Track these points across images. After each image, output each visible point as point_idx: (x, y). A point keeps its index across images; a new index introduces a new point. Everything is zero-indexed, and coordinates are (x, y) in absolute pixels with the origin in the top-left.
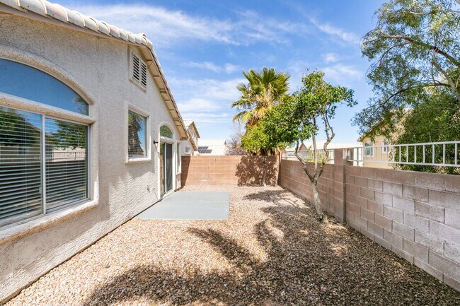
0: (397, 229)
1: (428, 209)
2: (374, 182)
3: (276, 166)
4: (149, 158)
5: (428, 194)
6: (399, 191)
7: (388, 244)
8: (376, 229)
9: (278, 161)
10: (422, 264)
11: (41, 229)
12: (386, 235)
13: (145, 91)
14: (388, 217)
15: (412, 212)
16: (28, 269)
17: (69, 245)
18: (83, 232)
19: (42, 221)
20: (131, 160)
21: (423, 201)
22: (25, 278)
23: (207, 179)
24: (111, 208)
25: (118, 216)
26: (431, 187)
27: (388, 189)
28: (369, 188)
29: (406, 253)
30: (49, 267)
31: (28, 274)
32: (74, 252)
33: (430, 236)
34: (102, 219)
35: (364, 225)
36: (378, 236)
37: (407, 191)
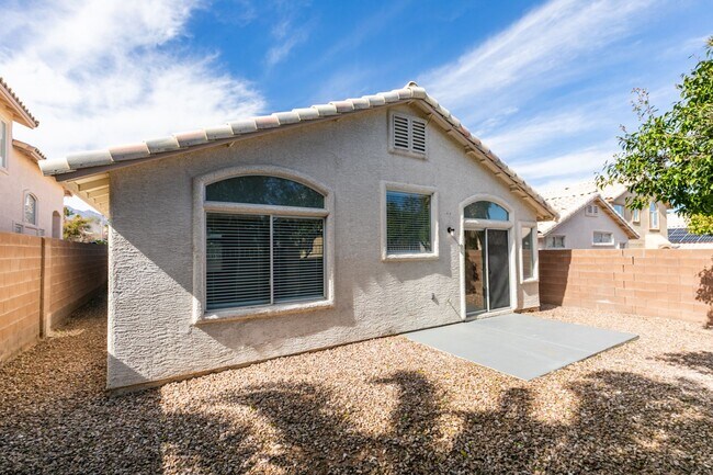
4: (435, 253)
11: (268, 318)
13: (424, 159)
16: (256, 348)
17: (298, 341)
18: (314, 332)
19: (267, 310)
20: (392, 256)
22: (253, 356)
23: (610, 299)
24: (357, 314)
25: (369, 326)
30: (276, 354)
31: (256, 353)
32: (304, 349)
34: (342, 324)
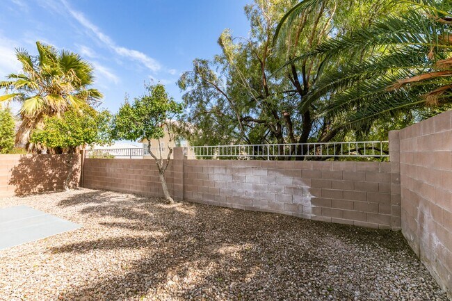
0: (223, 192)
1: (239, 178)
2: (208, 168)
3: (77, 166)
5: (239, 170)
6: (224, 171)
7: (216, 202)
8: (209, 196)
9: (80, 160)
10: (236, 206)
12: (216, 198)
14: (217, 187)
15: (231, 181)
21: (237, 174)
26: (240, 166)
27: (217, 171)
28: (204, 173)
29: (228, 203)
33: (240, 190)
35: (201, 197)
36: (210, 201)
37: (228, 170)
